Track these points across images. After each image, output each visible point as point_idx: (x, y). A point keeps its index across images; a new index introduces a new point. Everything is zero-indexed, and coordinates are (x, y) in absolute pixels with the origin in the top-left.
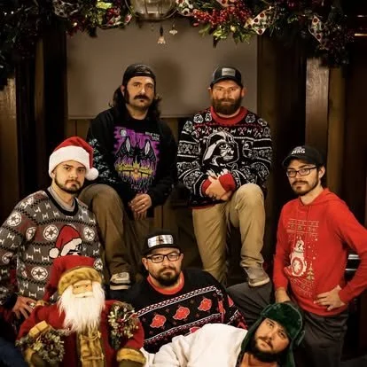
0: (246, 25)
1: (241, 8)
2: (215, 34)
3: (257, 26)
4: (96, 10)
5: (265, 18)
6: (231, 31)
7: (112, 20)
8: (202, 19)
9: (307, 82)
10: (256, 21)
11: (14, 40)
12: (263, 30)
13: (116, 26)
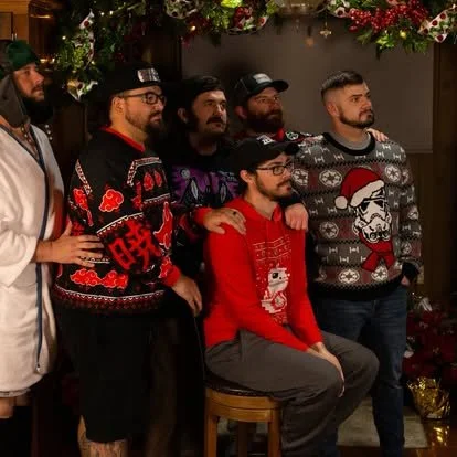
0: (421, 29)
2: (380, 41)
3: (435, 30)
4: (221, 9)
5: (447, 20)
6: (401, 38)
7: (241, 22)
8: (363, 20)
10: (435, 23)
11: (112, 47)
12: (445, 36)
13: (247, 31)
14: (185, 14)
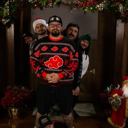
0: (96, 7)
1: (94, 1)
2: (85, 10)
5: (103, 5)
6: (91, 9)
7: (49, 4)
9: (117, 28)
10: (100, 6)
12: (102, 9)
14: (33, 2)
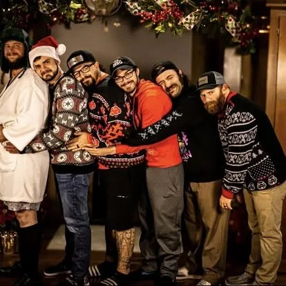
0: (180, 22)
1: (176, 10)
2: (156, 29)
3: (187, 23)
4: (70, 9)
5: (193, 18)
6: (169, 27)
7: (81, 17)
8: (147, 17)
10: (187, 19)
12: (192, 26)
13: (85, 21)
14: (50, 11)
